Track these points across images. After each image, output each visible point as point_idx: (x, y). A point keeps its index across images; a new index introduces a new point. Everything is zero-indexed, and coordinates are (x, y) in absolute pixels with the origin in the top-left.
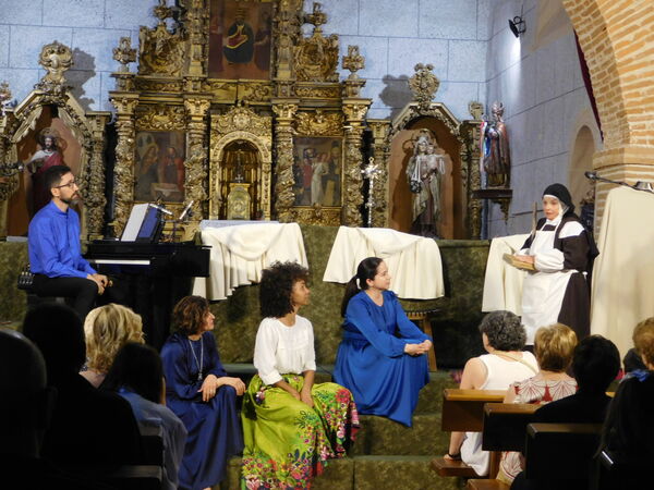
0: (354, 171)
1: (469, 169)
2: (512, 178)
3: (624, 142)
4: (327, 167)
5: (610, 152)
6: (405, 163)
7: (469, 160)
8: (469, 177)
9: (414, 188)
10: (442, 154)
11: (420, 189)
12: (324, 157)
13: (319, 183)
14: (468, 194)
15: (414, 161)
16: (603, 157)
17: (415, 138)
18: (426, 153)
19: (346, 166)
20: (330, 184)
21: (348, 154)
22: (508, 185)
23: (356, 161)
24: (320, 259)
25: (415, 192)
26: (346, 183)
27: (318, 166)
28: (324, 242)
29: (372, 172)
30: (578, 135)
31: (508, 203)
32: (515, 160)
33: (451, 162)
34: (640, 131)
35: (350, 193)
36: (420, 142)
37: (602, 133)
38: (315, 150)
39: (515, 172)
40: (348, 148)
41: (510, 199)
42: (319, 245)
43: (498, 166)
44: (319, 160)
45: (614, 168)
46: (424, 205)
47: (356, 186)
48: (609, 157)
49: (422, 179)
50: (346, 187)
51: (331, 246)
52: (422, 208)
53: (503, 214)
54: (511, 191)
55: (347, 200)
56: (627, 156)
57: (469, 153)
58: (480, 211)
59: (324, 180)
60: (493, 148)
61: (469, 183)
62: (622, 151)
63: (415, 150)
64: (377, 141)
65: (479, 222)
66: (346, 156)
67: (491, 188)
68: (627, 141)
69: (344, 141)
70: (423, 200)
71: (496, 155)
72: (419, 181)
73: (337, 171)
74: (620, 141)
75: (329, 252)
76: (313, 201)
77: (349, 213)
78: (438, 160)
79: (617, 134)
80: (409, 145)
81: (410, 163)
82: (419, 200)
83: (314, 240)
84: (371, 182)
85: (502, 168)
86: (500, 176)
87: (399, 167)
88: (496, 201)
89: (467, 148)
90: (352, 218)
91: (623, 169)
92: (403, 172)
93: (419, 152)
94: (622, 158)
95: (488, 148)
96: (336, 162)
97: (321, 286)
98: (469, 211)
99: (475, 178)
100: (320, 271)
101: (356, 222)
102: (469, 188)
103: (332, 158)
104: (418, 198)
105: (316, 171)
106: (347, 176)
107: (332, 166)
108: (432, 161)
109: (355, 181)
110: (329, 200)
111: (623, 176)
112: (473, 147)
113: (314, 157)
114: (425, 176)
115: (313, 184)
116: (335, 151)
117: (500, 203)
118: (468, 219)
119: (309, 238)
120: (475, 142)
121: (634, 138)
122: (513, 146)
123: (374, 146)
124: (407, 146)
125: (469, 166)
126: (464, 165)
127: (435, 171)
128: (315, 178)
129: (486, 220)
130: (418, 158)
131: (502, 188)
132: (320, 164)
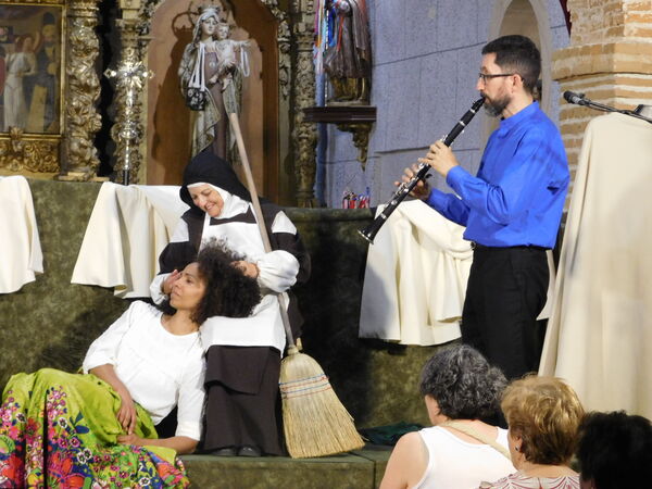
0: (83, 69)
1: (294, 68)
2: (374, 86)
3: (610, 33)
4: (33, 63)
5: (586, 51)
6: (177, 55)
7: (294, 52)
8: (294, 82)
9: (194, 101)
10: (244, 41)
11: (205, 103)
12: (27, 41)
13: (19, 91)
14: (292, 113)
15: (194, 52)
16: (574, 59)
17: (194, 9)
18: (215, 37)
19: (69, 60)
20: (39, 92)
21: (74, 37)
22: (367, 99)
23: (87, 51)
24: (66, 243)
25: (195, 108)
26: (68, 89)
27: (17, 60)
28: (73, 211)
29: (131, 75)
30: (507, 13)
31: (368, 131)
32: (381, 53)
33: (259, 55)
34: (642, 13)
35: (78, 110)
36: (205, 16)
37: (567, 15)
38: (10, 29)
39: (381, 76)
40: (72, 27)
41: (371, 124)
42: (63, 216)
43: (349, 64)
44: (19, 48)
45: (595, 79)
46: (212, 132)
47: (87, 97)
48: (587, 59)
49: (209, 85)
50: (70, 100)
51: (86, 218)
52: (209, 137)
53: (357, 152)
54: (373, 111)
55: (71, 122)
56: (620, 59)
57: (293, 39)
58: (314, 145)
59: (27, 84)
60: (341, 32)
61: (293, 94)
62: (610, 49)
63: (195, 32)
64: (126, 15)
65: (311, 164)
66: (69, 42)
67: (336, 104)
68: (618, 31)
69: (64, 14)
70: (210, 123)
71: (347, 44)
72: (203, 88)
73: (51, 69)
74: (605, 31)
75: (82, 229)
76: (7, 124)
77: (75, 147)
78: (237, 51)
79: (598, 18)
80: (183, 22)
81: (186, 55)
82: (204, 123)
83: (56, 208)
84: (130, 94)
85: (357, 67)
86: (353, 83)
87: (165, 62)
88: (344, 127)
89: (291, 29)
90: (82, 157)
91: (612, 82)
92: (173, 72)
93: (202, 35)
94: (610, 61)
95: (331, 29)
96: (49, 51)
97: (68, 292)
98: (293, 145)
99: (304, 85)
100: (66, 265)
101: (89, 163)
102: (293, 103)
103: (43, 44)
104: (201, 121)
105: (14, 69)
106: (71, 77)
107: (42, 58)
108: (226, 52)
109: (87, 88)
110: (37, 122)
111: (612, 94)
112: (302, 28)
113: (8, 42)
114: (213, 80)
115: (7, 91)
116: (49, 31)
117: (353, 130)
118: (292, 157)
119: (46, 204)
120: (305, 18)
121: (631, 26)
122: (377, 29)
123: (121, 23)
124: (179, 25)
125: (294, 62)
126: (285, 60)
127: (232, 70)
128: (11, 80)
129: (323, 162)
130: (202, 45)
131: (356, 103)
132: (21, 56)
